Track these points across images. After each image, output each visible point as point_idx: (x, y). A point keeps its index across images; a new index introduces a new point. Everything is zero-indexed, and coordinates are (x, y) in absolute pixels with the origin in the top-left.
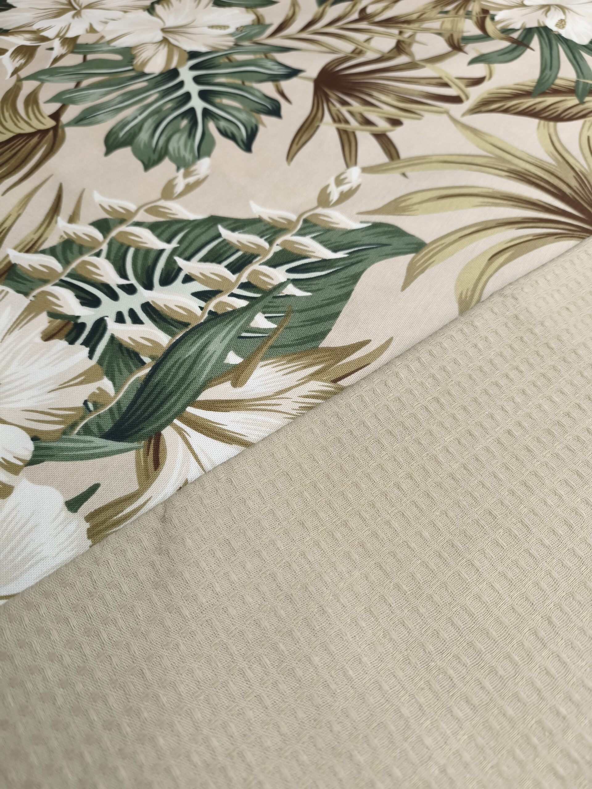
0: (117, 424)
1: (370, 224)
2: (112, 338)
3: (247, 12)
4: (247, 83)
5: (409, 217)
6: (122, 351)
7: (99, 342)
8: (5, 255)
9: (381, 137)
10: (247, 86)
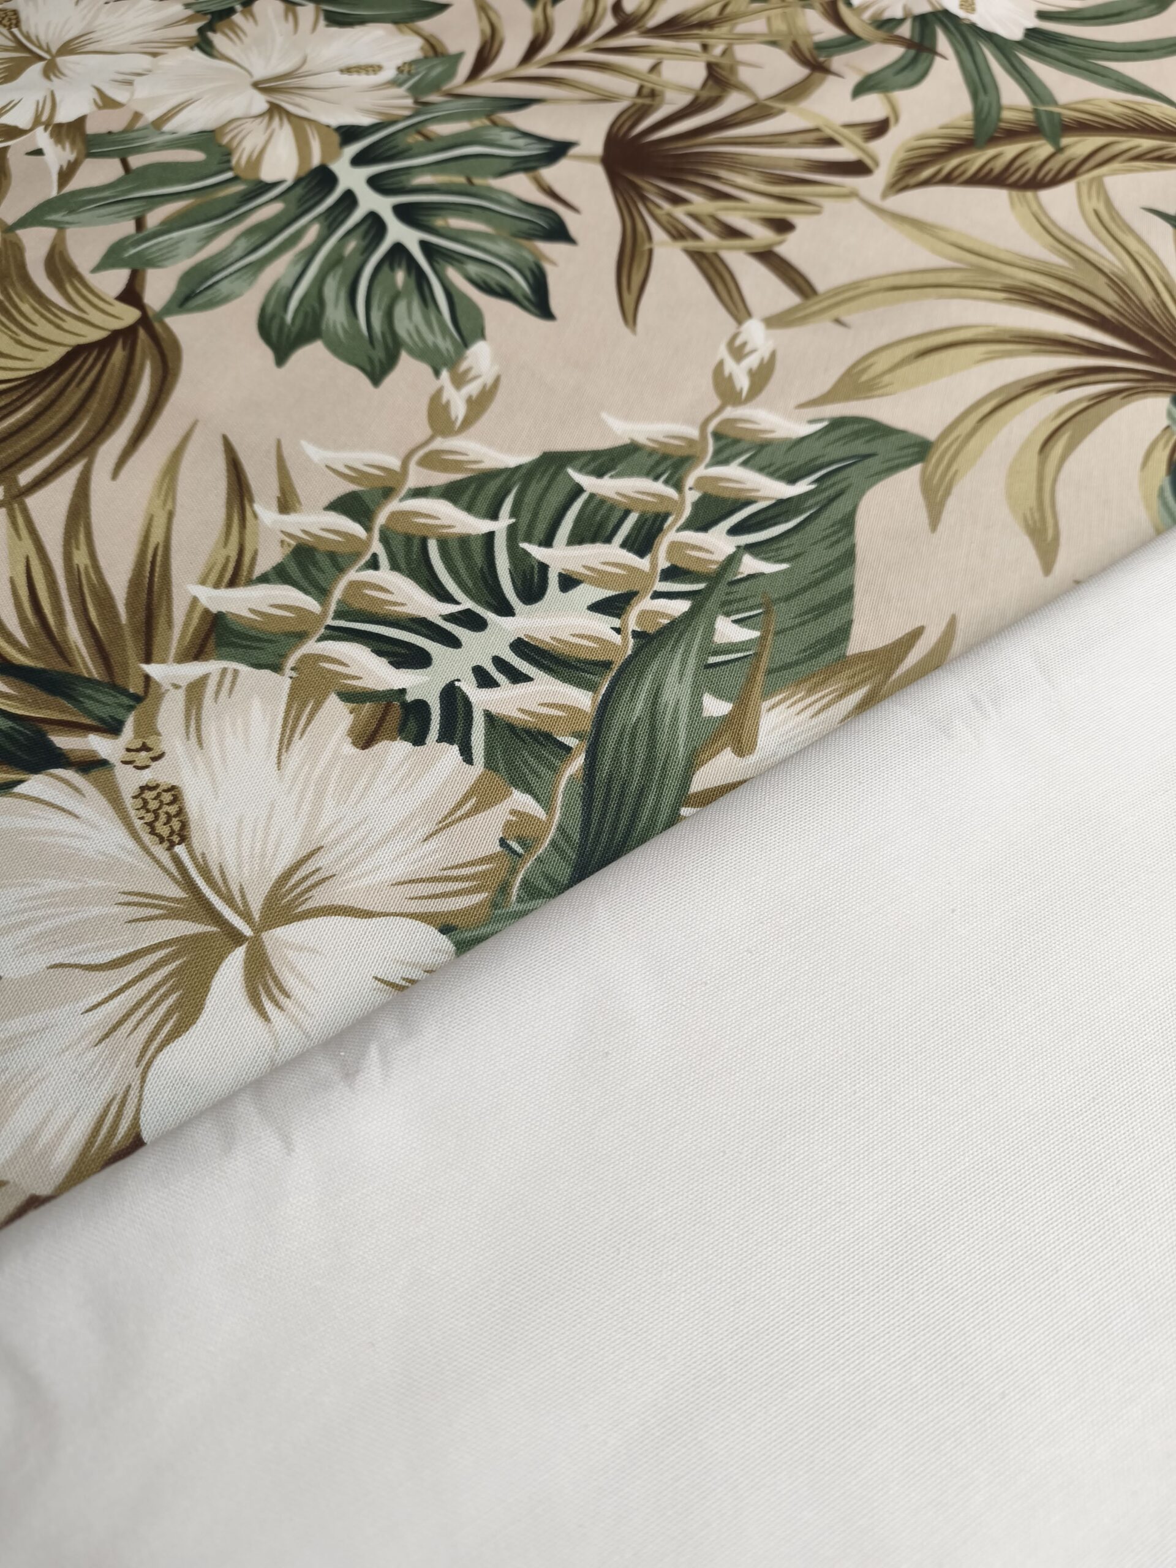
1: (825, 424)
2: (489, 717)
3: (401, 31)
4: (478, 181)
5: (884, 399)
6: (518, 736)
7: (470, 731)
8: (189, 601)
9: (767, 256)
10: (481, 187)
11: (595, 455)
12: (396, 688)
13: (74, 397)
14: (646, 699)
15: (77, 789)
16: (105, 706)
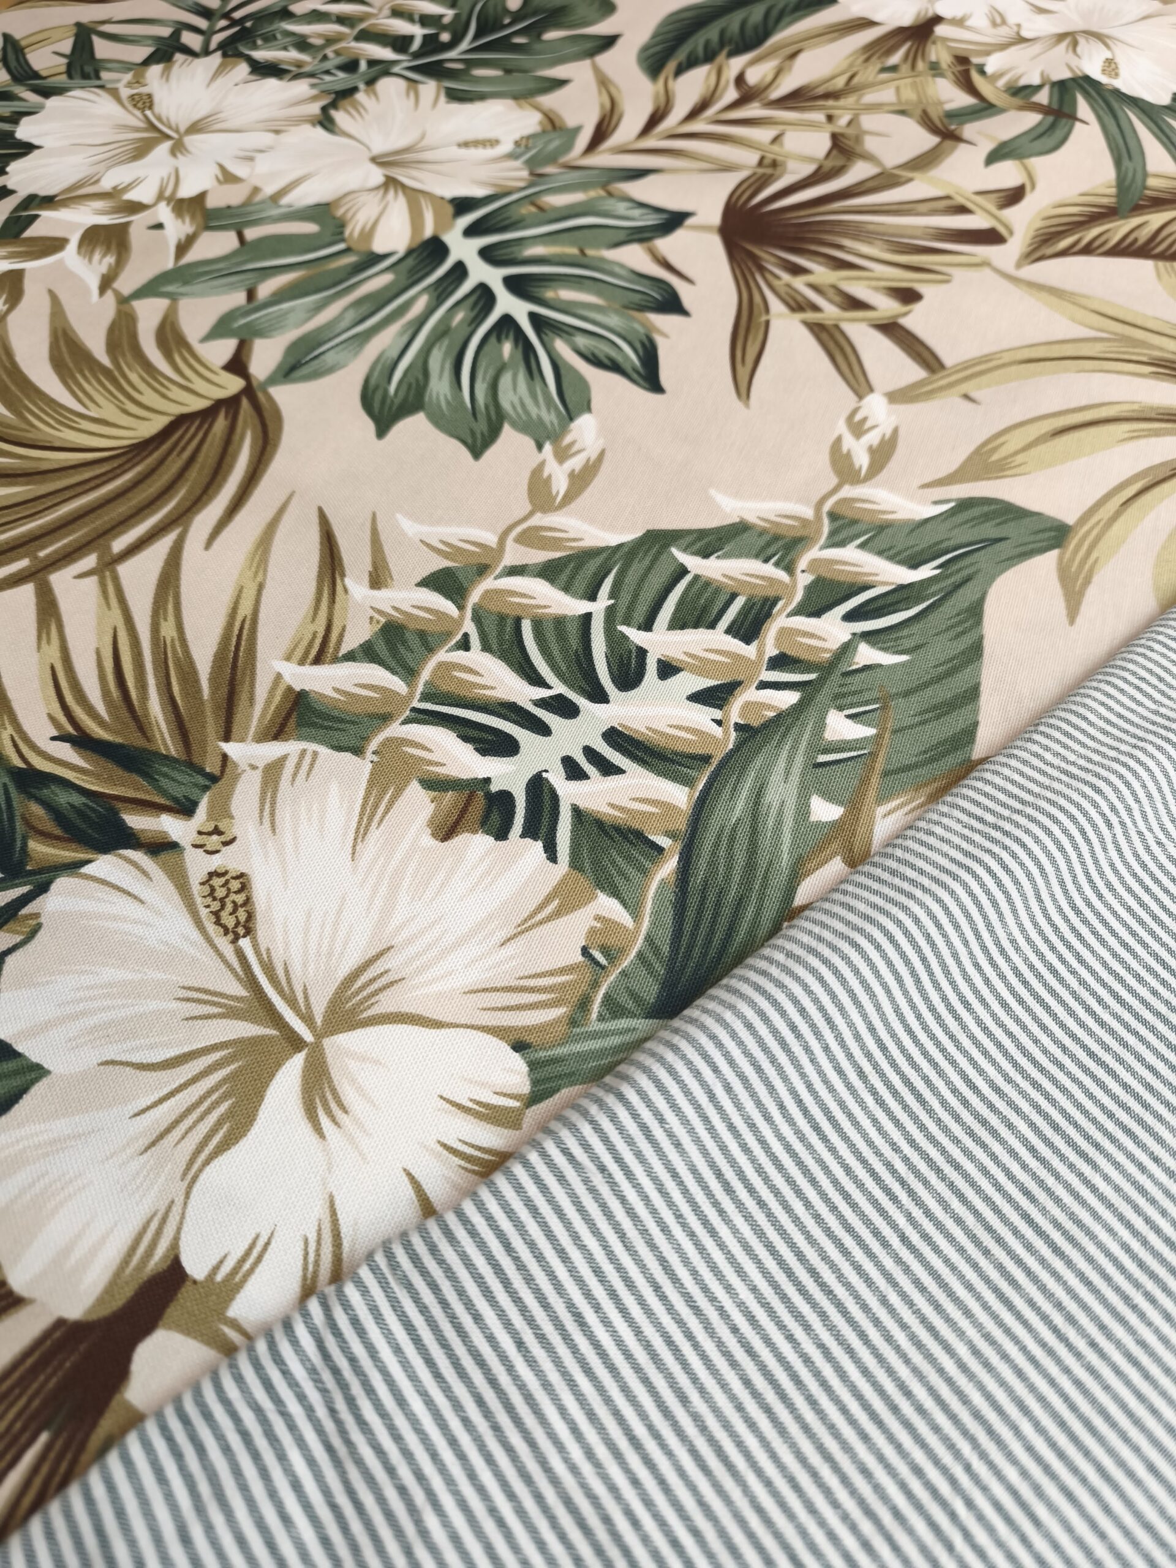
0: (664, 983)
1: (952, 504)
2: (577, 811)
3: (520, 106)
4: (591, 252)
5: (1017, 479)
6: (607, 834)
7: (555, 827)
8: (272, 677)
9: (891, 329)
10: (593, 258)
11: (702, 533)
12: (480, 777)
13: (174, 466)
14: (748, 798)
15: (144, 873)
16: (180, 785)
